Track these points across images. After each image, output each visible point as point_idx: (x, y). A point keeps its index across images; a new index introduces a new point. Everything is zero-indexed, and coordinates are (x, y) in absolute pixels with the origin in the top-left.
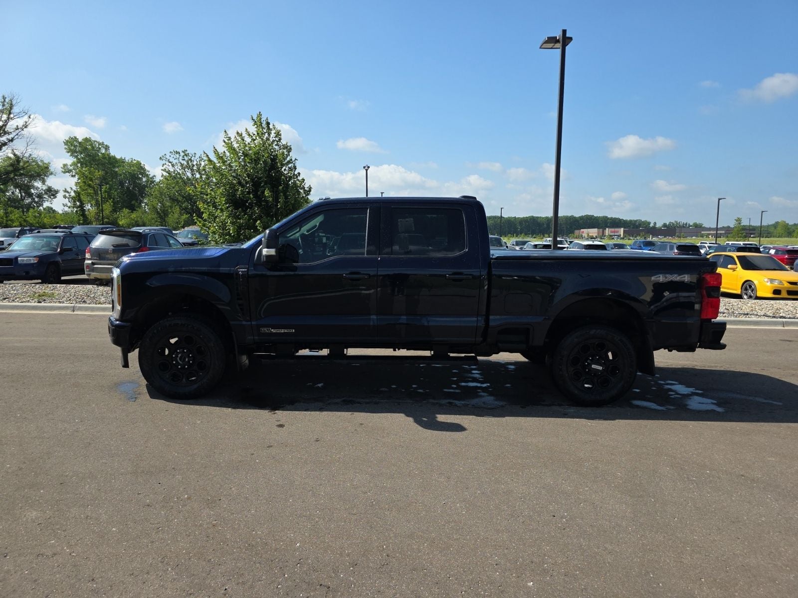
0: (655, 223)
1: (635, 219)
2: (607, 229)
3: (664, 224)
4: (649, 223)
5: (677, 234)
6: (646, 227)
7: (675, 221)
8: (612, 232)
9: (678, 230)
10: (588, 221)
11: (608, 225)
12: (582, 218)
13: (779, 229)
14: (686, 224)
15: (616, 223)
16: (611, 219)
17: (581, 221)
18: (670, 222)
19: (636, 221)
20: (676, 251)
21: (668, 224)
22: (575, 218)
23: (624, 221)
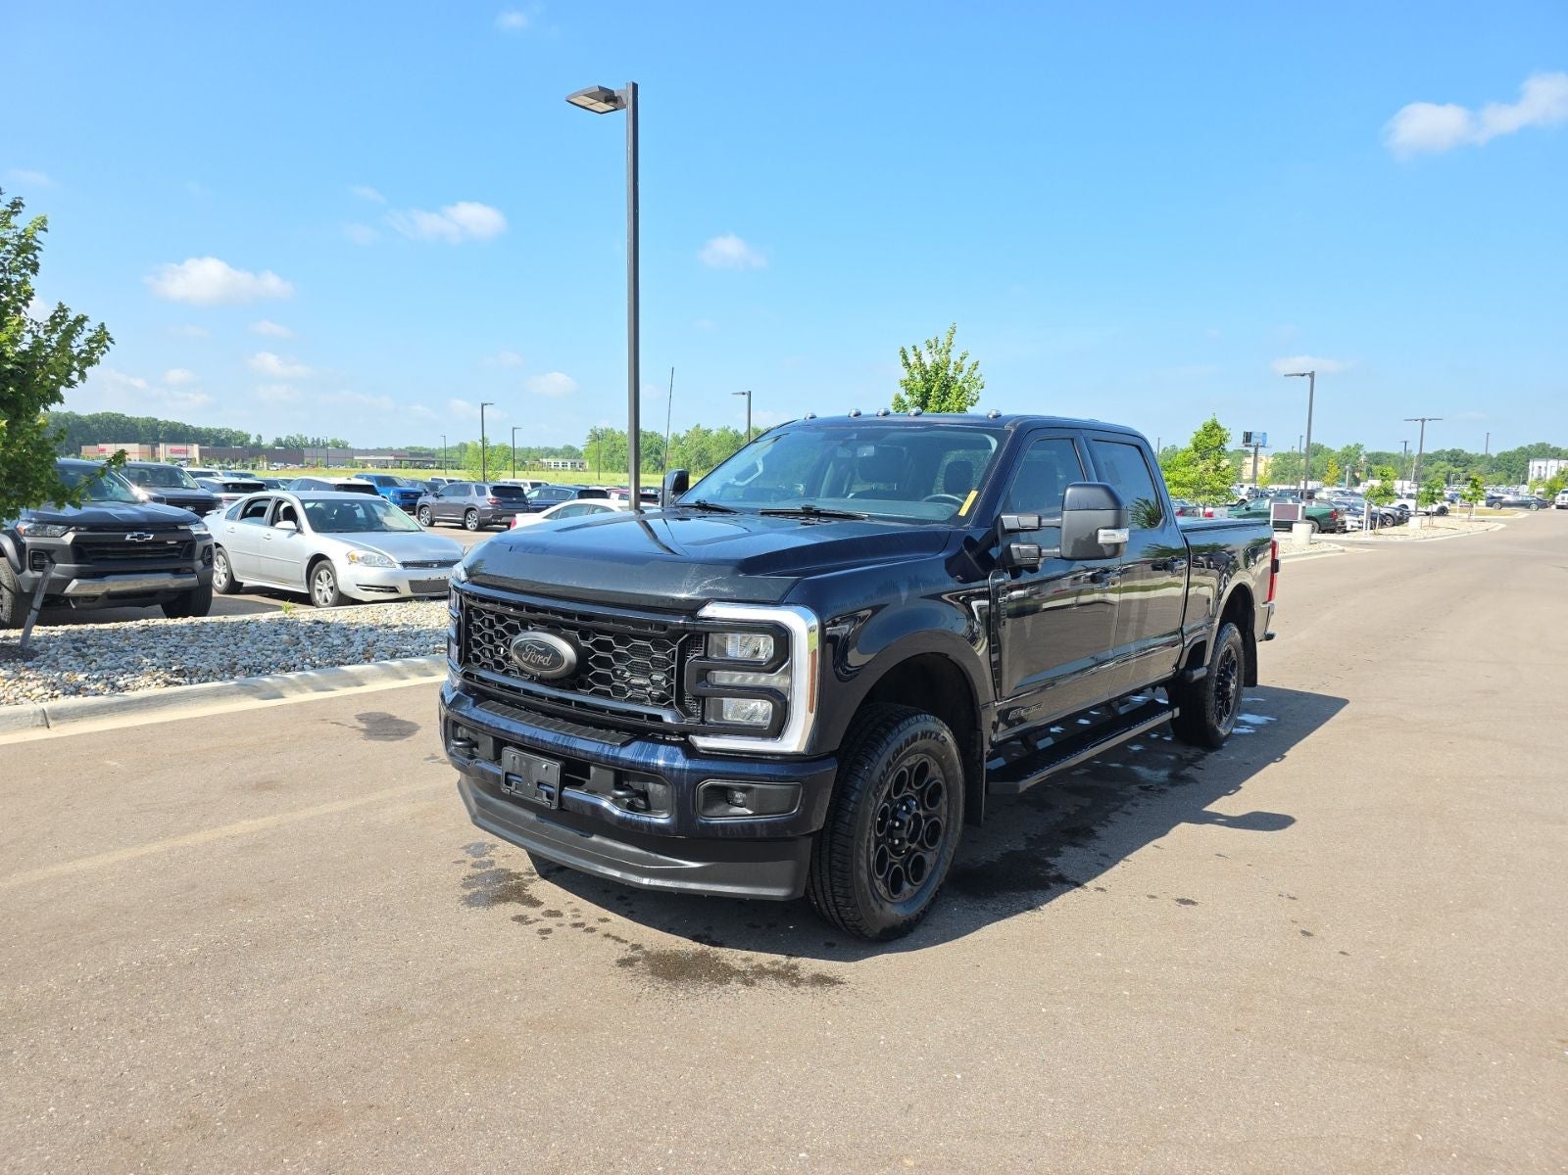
0: (260, 437)
1: (218, 428)
2: (162, 446)
3: (278, 439)
4: (247, 437)
5: (306, 460)
6: (241, 444)
7: (298, 435)
8: (172, 451)
9: (307, 452)
10: (113, 427)
11: (161, 437)
12: (95, 419)
13: (469, 456)
14: (318, 439)
15: (178, 434)
16: (165, 425)
17: (95, 426)
18: (288, 437)
19: (220, 431)
20: (491, 496)
21: (284, 439)
22: (78, 417)
23: (194, 430)
